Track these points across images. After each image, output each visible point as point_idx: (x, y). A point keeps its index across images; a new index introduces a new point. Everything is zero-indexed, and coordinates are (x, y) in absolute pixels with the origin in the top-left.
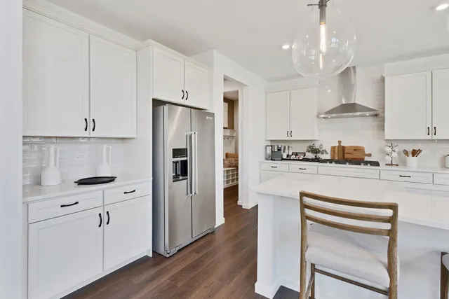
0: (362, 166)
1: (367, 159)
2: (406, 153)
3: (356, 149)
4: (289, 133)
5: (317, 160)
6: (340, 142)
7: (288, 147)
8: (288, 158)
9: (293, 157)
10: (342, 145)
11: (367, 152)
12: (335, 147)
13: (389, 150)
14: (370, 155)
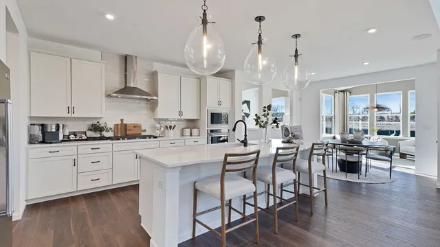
0: (138, 140)
1: (143, 134)
2: (167, 127)
3: (136, 126)
4: (71, 110)
5: (102, 138)
6: (122, 120)
7: (63, 126)
8: (67, 139)
9: (72, 137)
10: (124, 122)
11: (143, 128)
12: (118, 125)
13: (158, 126)
14: (145, 131)
